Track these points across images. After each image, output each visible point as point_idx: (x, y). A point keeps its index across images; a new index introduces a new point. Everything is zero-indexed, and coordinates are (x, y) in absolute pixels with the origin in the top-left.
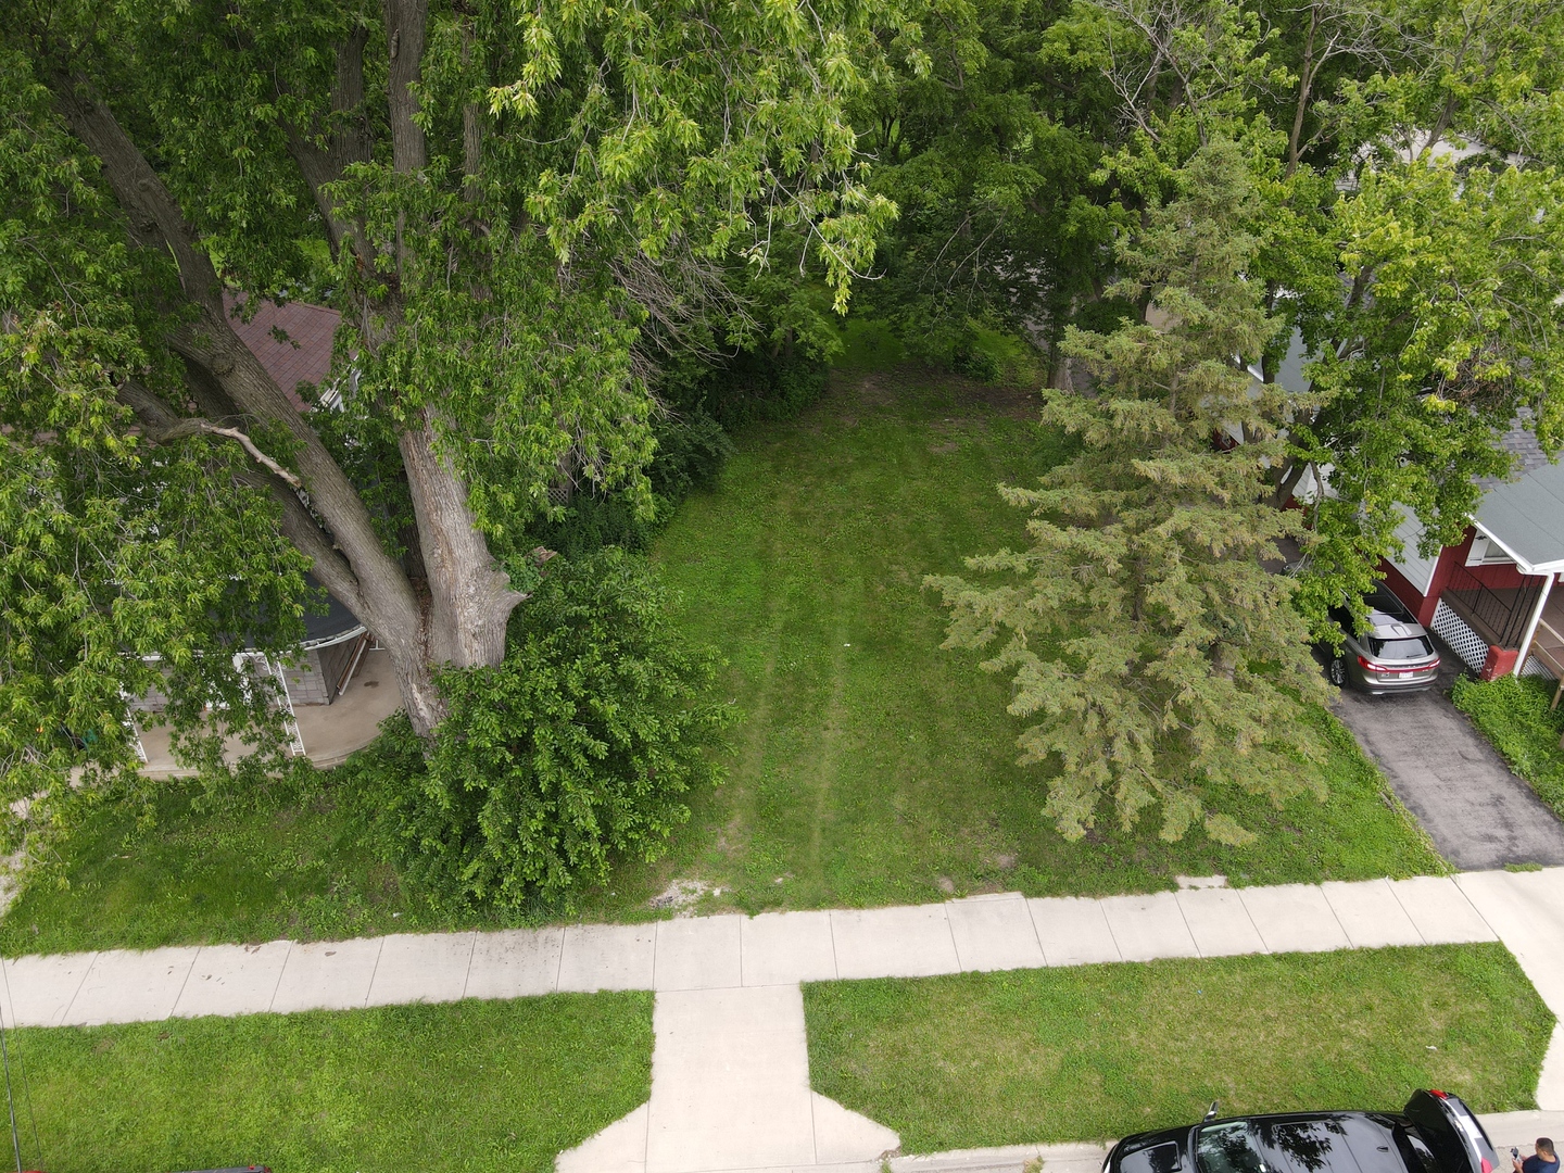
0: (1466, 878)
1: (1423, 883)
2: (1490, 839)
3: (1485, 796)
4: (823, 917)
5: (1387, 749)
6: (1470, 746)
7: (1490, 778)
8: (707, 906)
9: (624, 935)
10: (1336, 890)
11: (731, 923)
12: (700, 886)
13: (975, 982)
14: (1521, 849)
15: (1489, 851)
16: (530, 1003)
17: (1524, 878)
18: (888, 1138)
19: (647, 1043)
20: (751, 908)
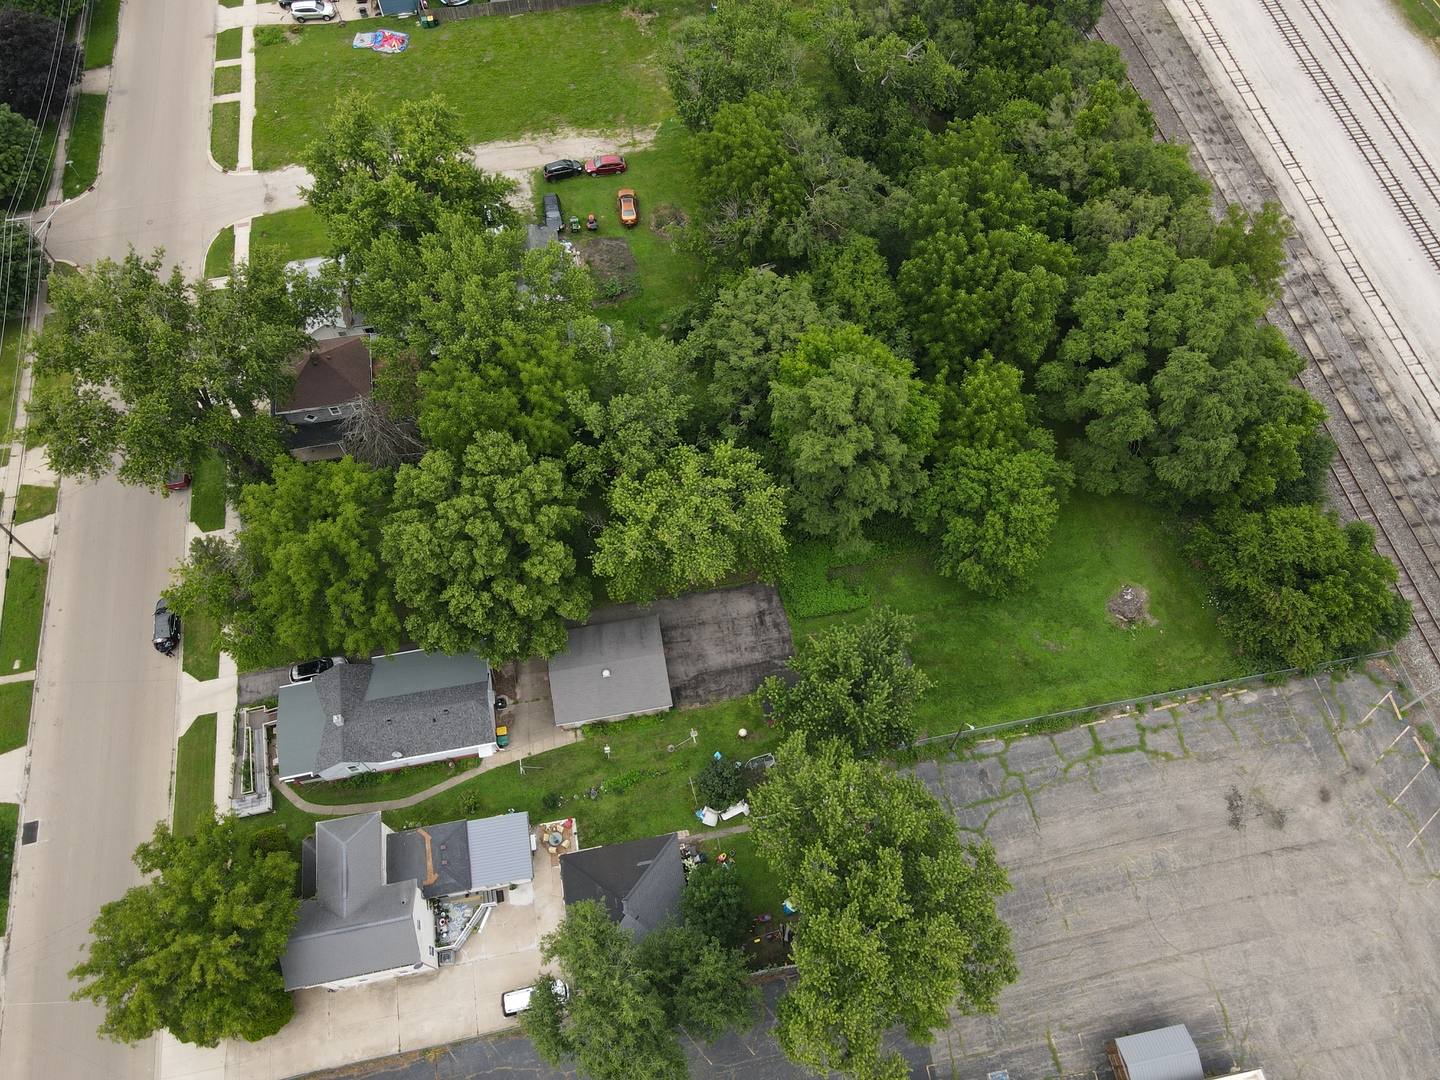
0: (236, 678)
2: (246, 687)
9: (238, 521)
14: (243, 693)
15: (244, 685)
16: (224, 511)
17: (235, 690)
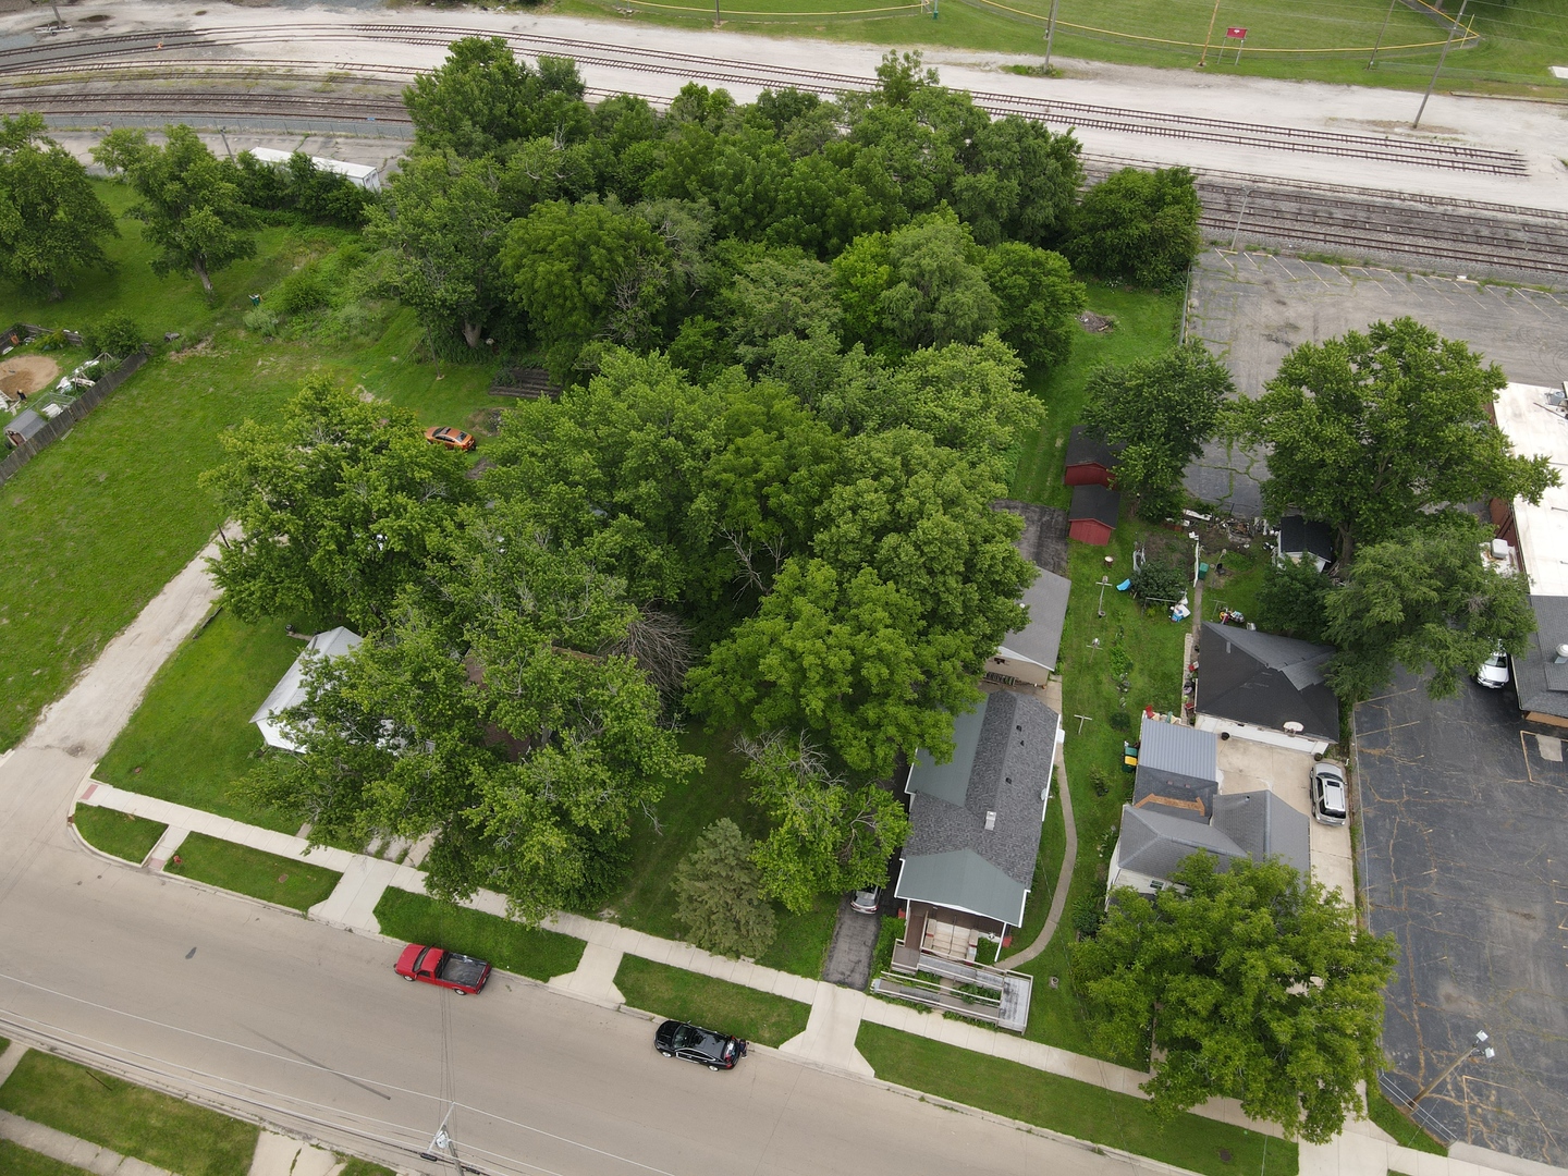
0: (823, 984)
1: (809, 981)
2: (843, 974)
3: (855, 959)
4: (640, 934)
5: (844, 931)
6: (870, 940)
7: (864, 954)
8: (612, 920)
9: (587, 922)
10: (783, 974)
11: (616, 928)
12: (613, 912)
13: (667, 967)
14: (849, 980)
15: (837, 977)
16: (557, 934)
17: (841, 990)
18: (623, 1000)
19: (580, 956)
20: (623, 925)
